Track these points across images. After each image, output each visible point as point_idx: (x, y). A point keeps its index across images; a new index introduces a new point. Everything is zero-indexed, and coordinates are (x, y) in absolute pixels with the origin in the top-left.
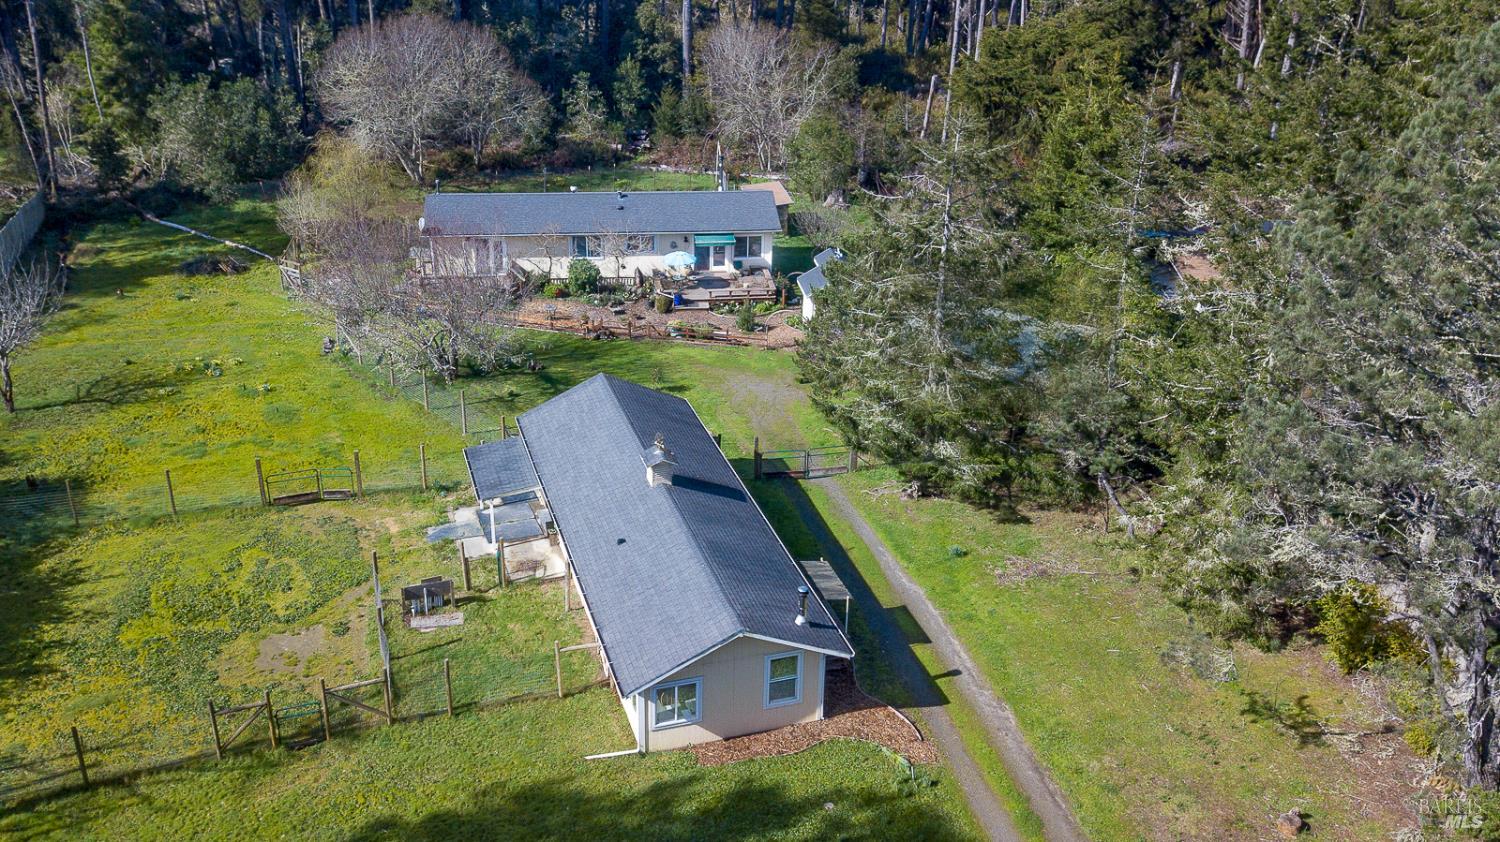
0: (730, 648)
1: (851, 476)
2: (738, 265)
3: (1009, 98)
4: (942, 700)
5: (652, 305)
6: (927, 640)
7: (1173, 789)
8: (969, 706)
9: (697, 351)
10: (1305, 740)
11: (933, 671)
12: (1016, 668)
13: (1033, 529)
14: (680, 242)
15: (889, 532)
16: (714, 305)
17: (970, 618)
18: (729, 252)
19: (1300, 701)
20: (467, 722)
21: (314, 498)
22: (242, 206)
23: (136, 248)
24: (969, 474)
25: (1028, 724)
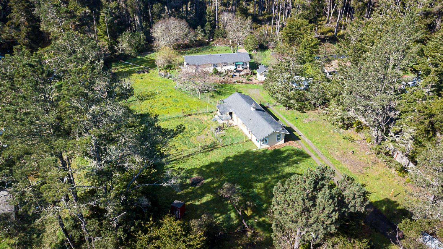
0: (274, 133)
1: (275, 107)
2: (243, 68)
3: (294, 36)
4: (300, 139)
5: (229, 76)
6: (295, 131)
7: (335, 149)
8: (304, 140)
9: (240, 85)
10: (352, 142)
11: (297, 136)
12: (309, 135)
13: (307, 114)
14: (232, 64)
15: (285, 116)
16: (240, 76)
17: (301, 128)
18: (241, 65)
19: (351, 137)
20: (233, 146)
21: (191, 115)
22: (139, 57)
23: (124, 68)
24: (297, 105)
25: (313, 142)
